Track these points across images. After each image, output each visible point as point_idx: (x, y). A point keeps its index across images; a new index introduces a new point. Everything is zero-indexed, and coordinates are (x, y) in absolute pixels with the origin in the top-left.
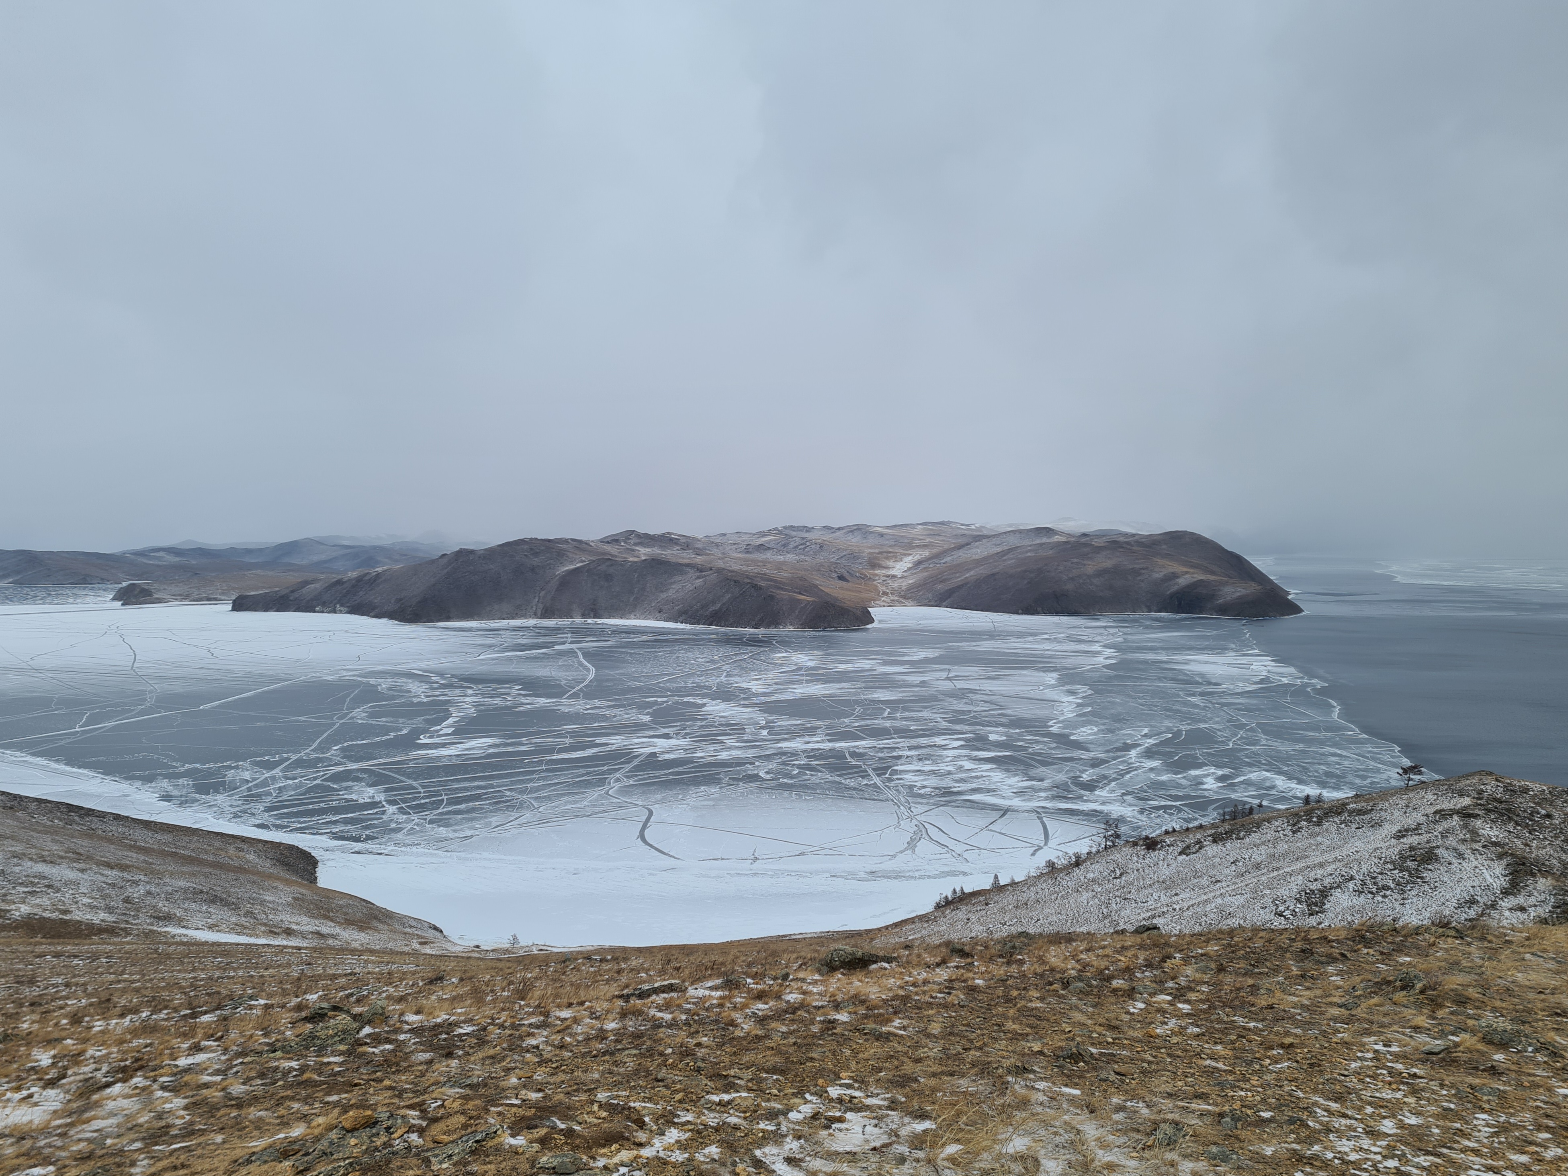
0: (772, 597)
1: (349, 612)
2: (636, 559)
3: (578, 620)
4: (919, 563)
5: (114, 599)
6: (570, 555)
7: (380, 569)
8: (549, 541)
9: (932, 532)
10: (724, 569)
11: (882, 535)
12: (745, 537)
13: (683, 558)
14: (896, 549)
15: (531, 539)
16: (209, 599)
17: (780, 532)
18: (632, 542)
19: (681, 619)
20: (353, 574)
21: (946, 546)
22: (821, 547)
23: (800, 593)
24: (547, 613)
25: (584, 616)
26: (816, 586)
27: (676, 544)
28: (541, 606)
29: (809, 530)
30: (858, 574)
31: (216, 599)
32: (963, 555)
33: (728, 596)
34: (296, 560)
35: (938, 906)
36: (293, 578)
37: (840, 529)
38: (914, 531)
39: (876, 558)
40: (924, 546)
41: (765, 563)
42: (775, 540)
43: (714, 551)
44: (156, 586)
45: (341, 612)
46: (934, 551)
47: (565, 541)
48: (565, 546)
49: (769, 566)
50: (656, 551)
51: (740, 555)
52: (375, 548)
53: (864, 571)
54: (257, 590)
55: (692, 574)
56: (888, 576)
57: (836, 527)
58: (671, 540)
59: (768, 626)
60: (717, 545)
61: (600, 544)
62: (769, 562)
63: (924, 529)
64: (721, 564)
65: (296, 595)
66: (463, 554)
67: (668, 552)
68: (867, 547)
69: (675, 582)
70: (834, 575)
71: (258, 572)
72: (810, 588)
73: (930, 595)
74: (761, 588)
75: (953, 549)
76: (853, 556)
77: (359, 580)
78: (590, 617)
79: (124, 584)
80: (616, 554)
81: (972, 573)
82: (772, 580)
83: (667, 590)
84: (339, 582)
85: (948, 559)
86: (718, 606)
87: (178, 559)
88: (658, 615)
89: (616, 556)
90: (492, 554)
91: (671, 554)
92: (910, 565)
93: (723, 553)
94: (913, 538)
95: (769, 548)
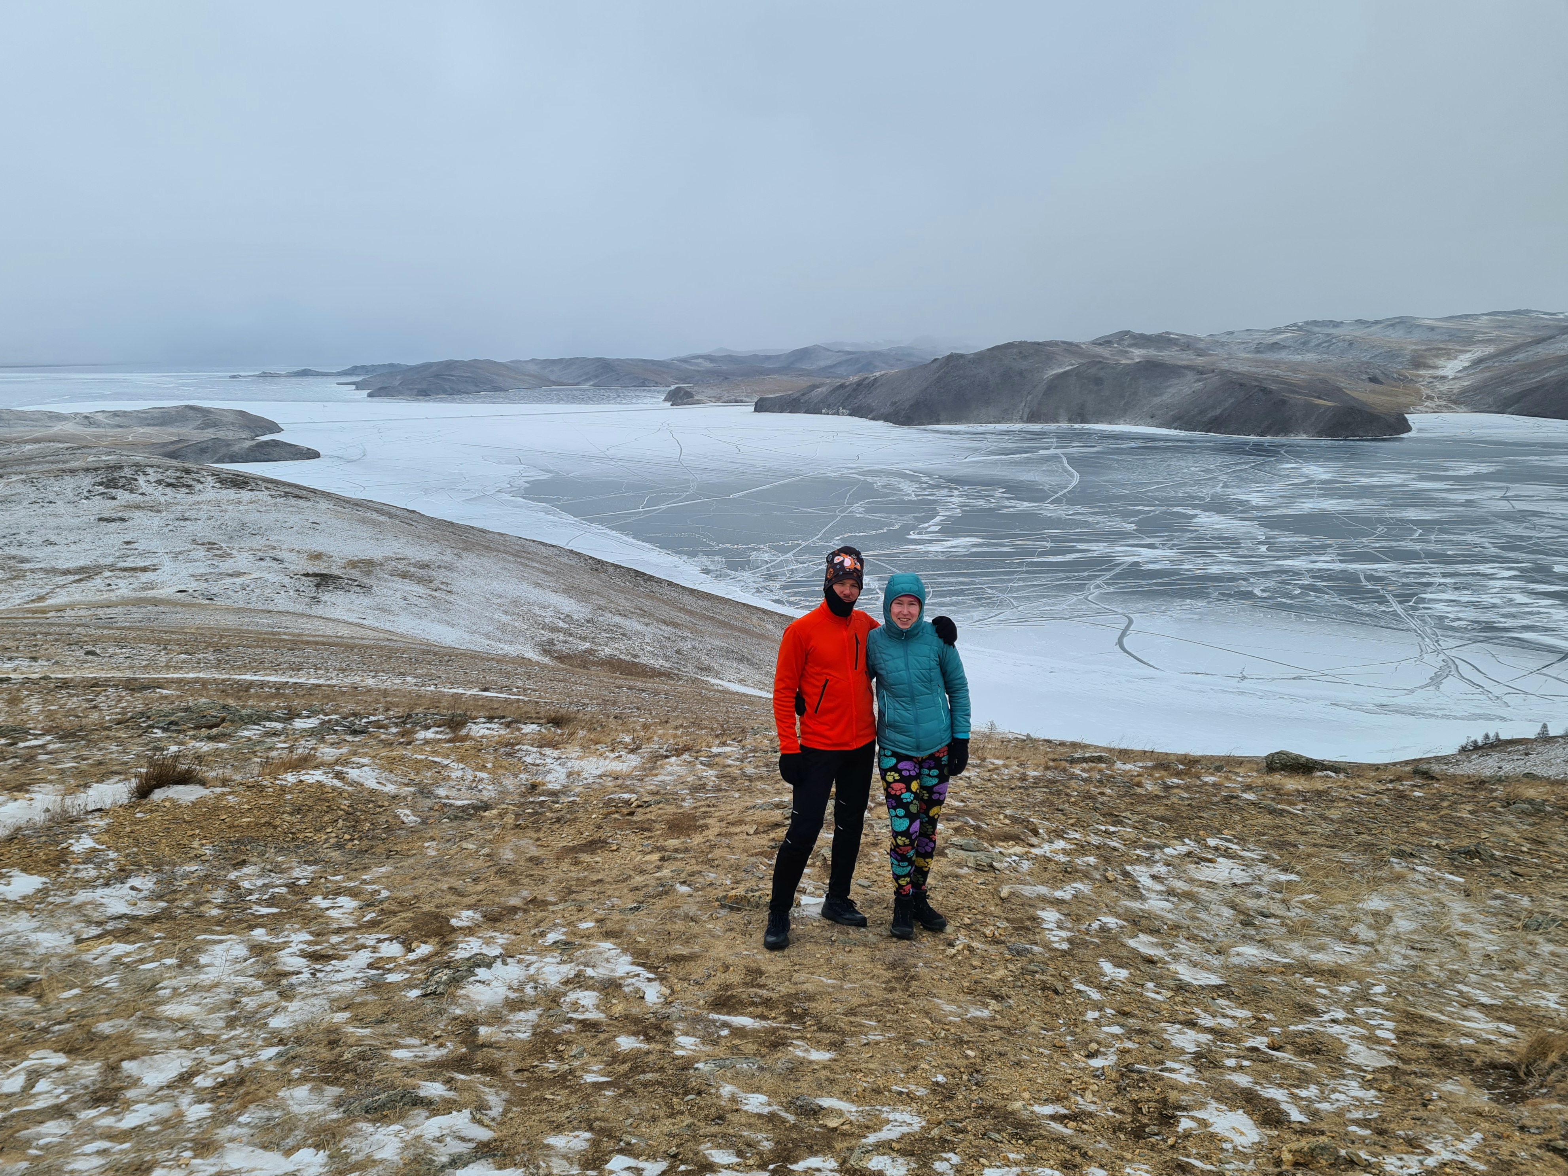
0: (1283, 402)
1: (850, 415)
2: (1129, 362)
3: (1064, 425)
4: (1480, 361)
5: (665, 400)
6: (1060, 358)
7: (877, 374)
8: (1039, 344)
9: (1501, 324)
10: (1228, 371)
11: (1432, 329)
12: (1257, 335)
13: (1182, 360)
14: (1450, 346)
15: (1020, 343)
16: (736, 401)
17: (1300, 329)
18: (1126, 343)
19: (1175, 425)
20: (854, 379)
21: (1520, 341)
22: (1351, 344)
23: (1319, 398)
24: (1033, 418)
25: (1070, 420)
26: (1339, 389)
27: (1176, 344)
28: (1027, 410)
29: (1336, 325)
30: (1395, 376)
31: (741, 401)
32: (1543, 351)
33: (1231, 401)
34: (806, 366)
35: (1463, 750)
36: (804, 382)
37: (1376, 322)
38: (1476, 323)
39: (1422, 356)
40: (1489, 341)
41: (1277, 364)
42: (1293, 337)
43: (1218, 351)
44: (696, 389)
45: (843, 414)
46: (1502, 347)
47: (1056, 344)
48: (1054, 349)
49: (1283, 367)
50: (1152, 352)
51: (1248, 355)
52: (874, 353)
53: (1404, 372)
54: (775, 392)
55: (1190, 376)
56: (1435, 378)
57: (1372, 320)
58: (1170, 340)
59: (1276, 434)
60: (1222, 345)
61: (1091, 347)
62: (1285, 363)
63: (1491, 320)
64: (1225, 365)
65: (806, 398)
66: (953, 361)
67: (1165, 353)
68: (1410, 344)
69: (1170, 386)
70: (1365, 377)
71: (775, 376)
72: (1333, 392)
73: (1491, 400)
74: (1271, 392)
75: (1530, 344)
76: (1392, 355)
77: (859, 384)
78: (1077, 422)
79: (672, 388)
80: (1108, 356)
81: (1553, 373)
82: (1285, 383)
83: (1161, 395)
84: (842, 386)
85: (1521, 356)
86: (1218, 411)
87: (712, 365)
88: (1149, 420)
89: (1108, 359)
90: (983, 357)
91: (1167, 355)
92: (1467, 364)
93: (1229, 354)
94: (1475, 332)
95: (1284, 347)
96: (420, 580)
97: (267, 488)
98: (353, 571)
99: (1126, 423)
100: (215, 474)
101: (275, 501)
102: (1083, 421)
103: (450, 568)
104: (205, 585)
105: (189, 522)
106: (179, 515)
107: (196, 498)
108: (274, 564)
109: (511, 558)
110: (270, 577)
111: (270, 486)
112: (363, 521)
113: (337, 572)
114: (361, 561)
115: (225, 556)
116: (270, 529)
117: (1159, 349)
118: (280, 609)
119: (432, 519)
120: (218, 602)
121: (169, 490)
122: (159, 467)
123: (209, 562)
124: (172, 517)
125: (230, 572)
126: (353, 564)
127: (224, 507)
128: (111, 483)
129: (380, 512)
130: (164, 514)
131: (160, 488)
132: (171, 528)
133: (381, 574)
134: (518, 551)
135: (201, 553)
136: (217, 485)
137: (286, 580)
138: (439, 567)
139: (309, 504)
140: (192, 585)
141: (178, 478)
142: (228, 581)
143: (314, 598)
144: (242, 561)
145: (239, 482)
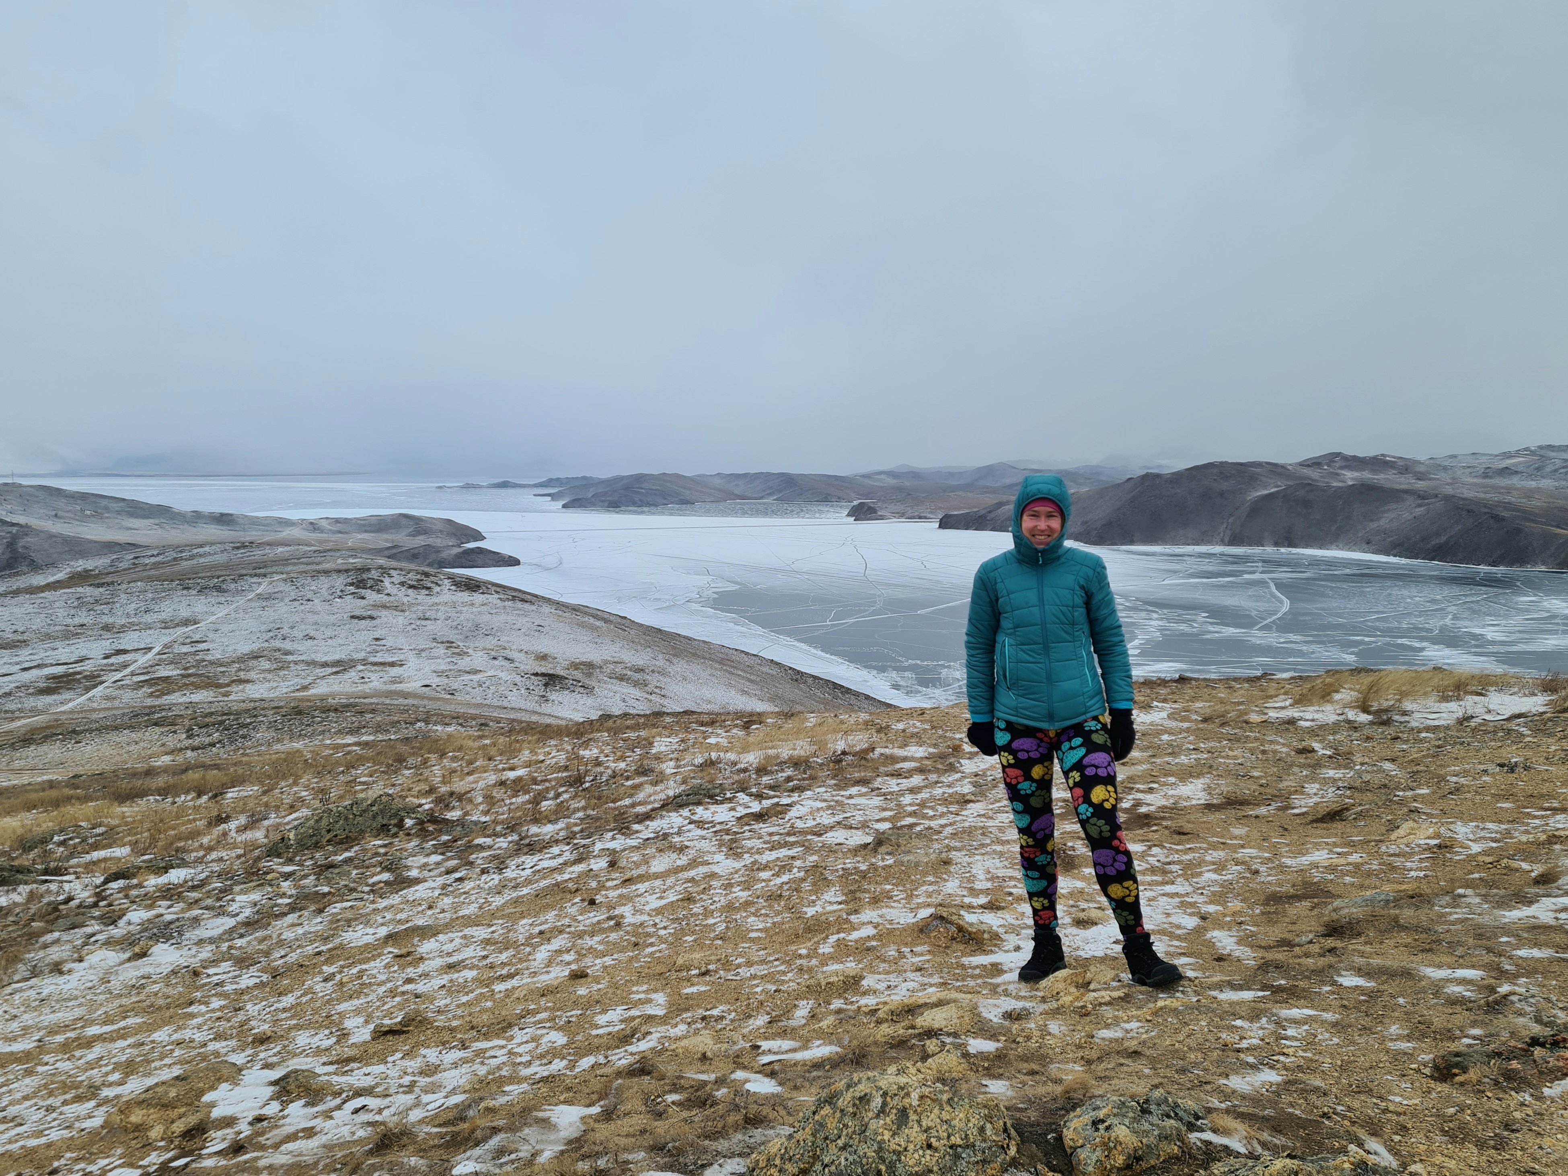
0: (1518, 531)
2: (1340, 484)
5: (849, 515)
6: (1264, 479)
8: (1241, 464)
10: (1453, 496)
12: (1483, 459)
13: (1400, 484)
15: (1221, 463)
16: (920, 518)
17: (1533, 453)
18: (1337, 465)
19: (1395, 552)
23: (1558, 527)
24: (1235, 541)
25: (1276, 544)
27: (1393, 467)
28: (1229, 532)
31: (926, 518)
33: (1458, 528)
34: (991, 483)
36: (990, 500)
41: (1509, 490)
42: (1525, 462)
43: (1442, 475)
44: (879, 504)
47: (1258, 465)
48: (1258, 470)
49: (1515, 493)
50: (1366, 475)
51: (1475, 480)
54: (959, 509)
55: (1410, 501)
58: (1386, 463)
59: (1511, 564)
60: (1445, 469)
61: (1299, 468)
62: (1516, 489)
64: (1449, 490)
65: (992, 515)
66: (1149, 478)
67: (1381, 476)
69: (1388, 510)
71: (960, 493)
74: (1503, 519)
78: (1284, 546)
79: (855, 503)
80: (1317, 478)
82: (1519, 511)
83: (1378, 520)
86: (1443, 539)
87: (895, 481)
88: (1365, 546)
89: (1317, 481)
90: (1178, 478)
91: (1383, 478)
93: (1453, 479)
95: (1516, 472)
96: (636, 684)
97: (497, 592)
98: (575, 672)
99: (1338, 548)
100: (451, 577)
101: (503, 604)
102: (1291, 545)
103: (662, 673)
104: (446, 681)
105: (429, 622)
106: (420, 615)
107: (435, 599)
108: (506, 663)
109: (717, 666)
110: (503, 675)
111: (498, 589)
112: (582, 625)
113: (562, 673)
114: (583, 663)
115: (463, 654)
116: (500, 630)
117: (1375, 472)
118: (513, 705)
119: (642, 625)
120: (459, 697)
121: (410, 591)
122: (401, 570)
123: (449, 660)
124: (415, 616)
125: (468, 669)
126: (575, 666)
127: (459, 608)
128: (361, 584)
129: (595, 617)
130: (407, 614)
131: (403, 589)
132: (413, 626)
133: (601, 677)
134: (723, 659)
135: (441, 651)
136: (453, 588)
137: (518, 679)
138: (653, 671)
139: (534, 608)
140: (435, 681)
141: (418, 580)
142: (467, 677)
143: (543, 696)
144: (478, 660)
145: (472, 586)
